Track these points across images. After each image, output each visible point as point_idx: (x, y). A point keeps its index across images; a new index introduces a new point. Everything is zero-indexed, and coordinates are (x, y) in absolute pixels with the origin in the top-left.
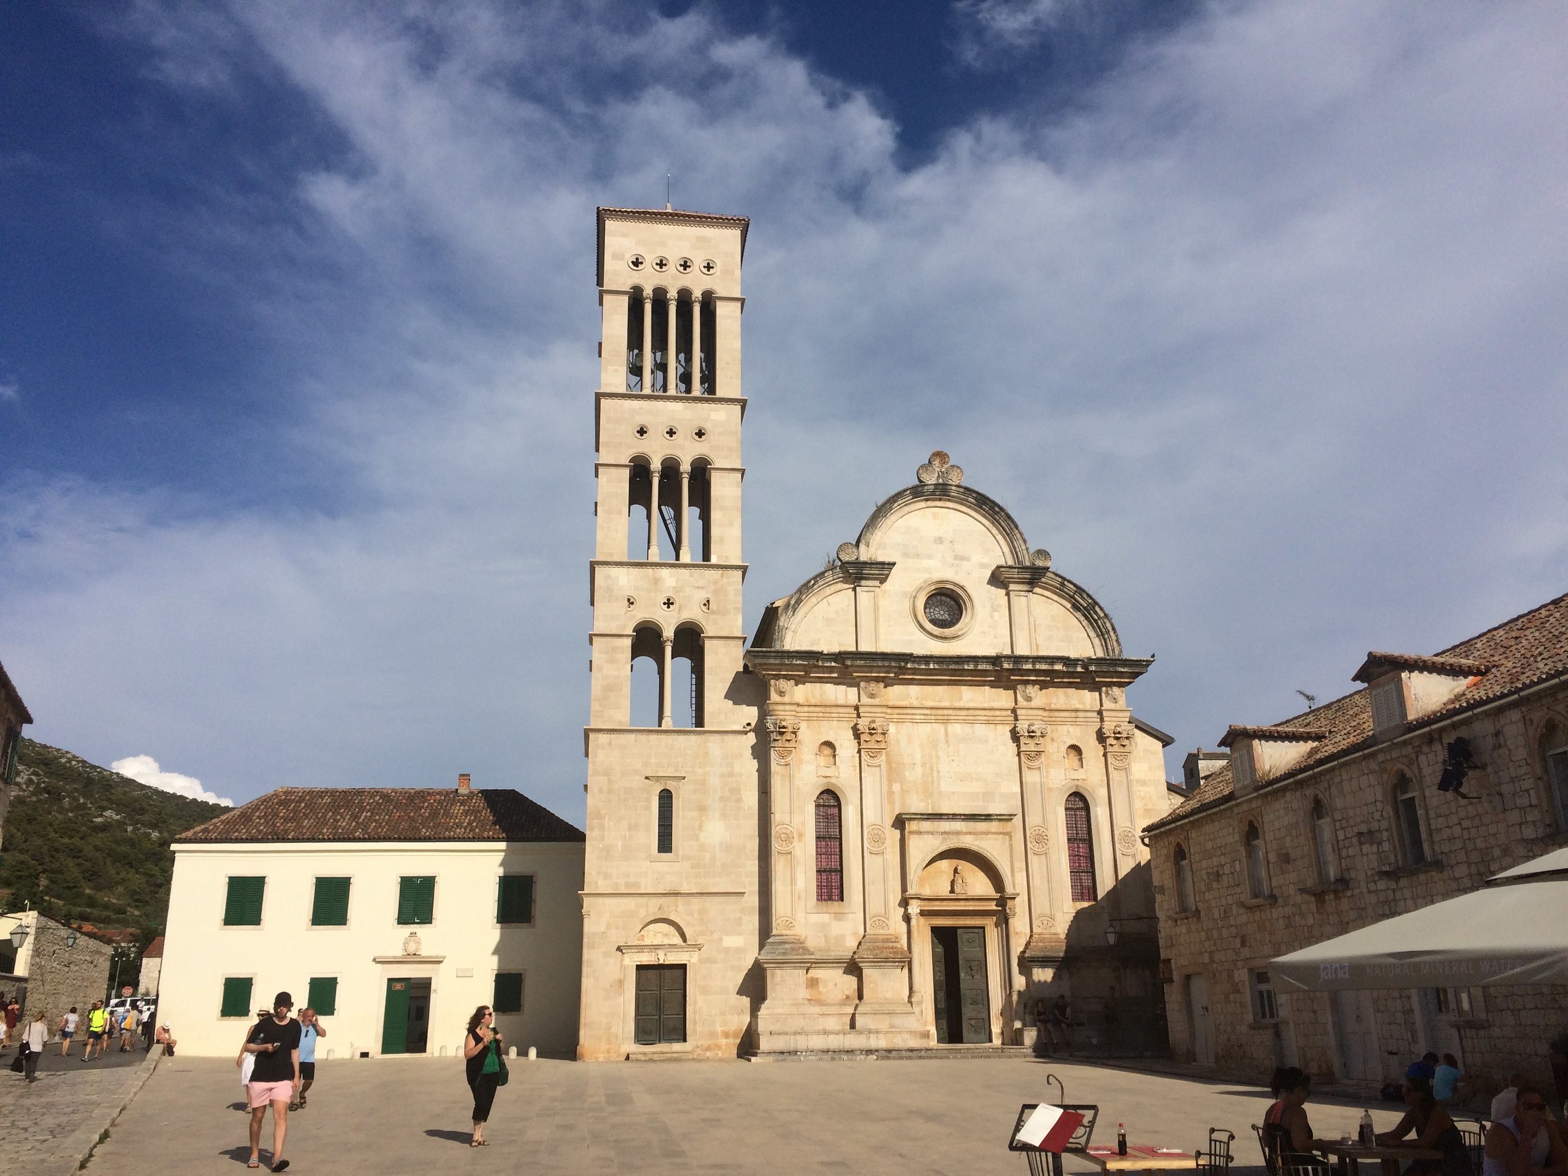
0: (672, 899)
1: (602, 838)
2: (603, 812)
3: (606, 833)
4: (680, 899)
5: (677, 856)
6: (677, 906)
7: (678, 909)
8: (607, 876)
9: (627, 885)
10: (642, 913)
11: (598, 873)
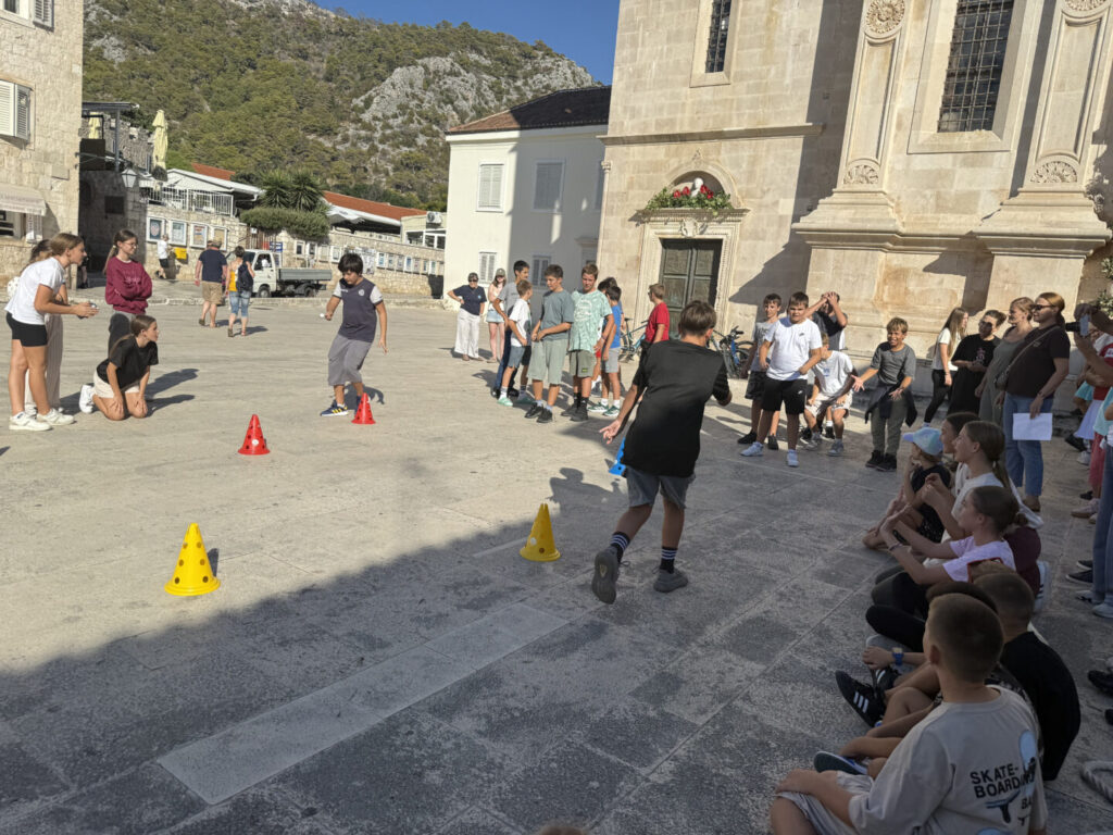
0: (715, 143)
1: (634, 58)
2: (638, 18)
3: (639, 49)
4: (726, 144)
5: (728, 75)
6: (719, 153)
7: (721, 158)
8: (634, 113)
9: (659, 124)
10: (674, 163)
11: (625, 109)
